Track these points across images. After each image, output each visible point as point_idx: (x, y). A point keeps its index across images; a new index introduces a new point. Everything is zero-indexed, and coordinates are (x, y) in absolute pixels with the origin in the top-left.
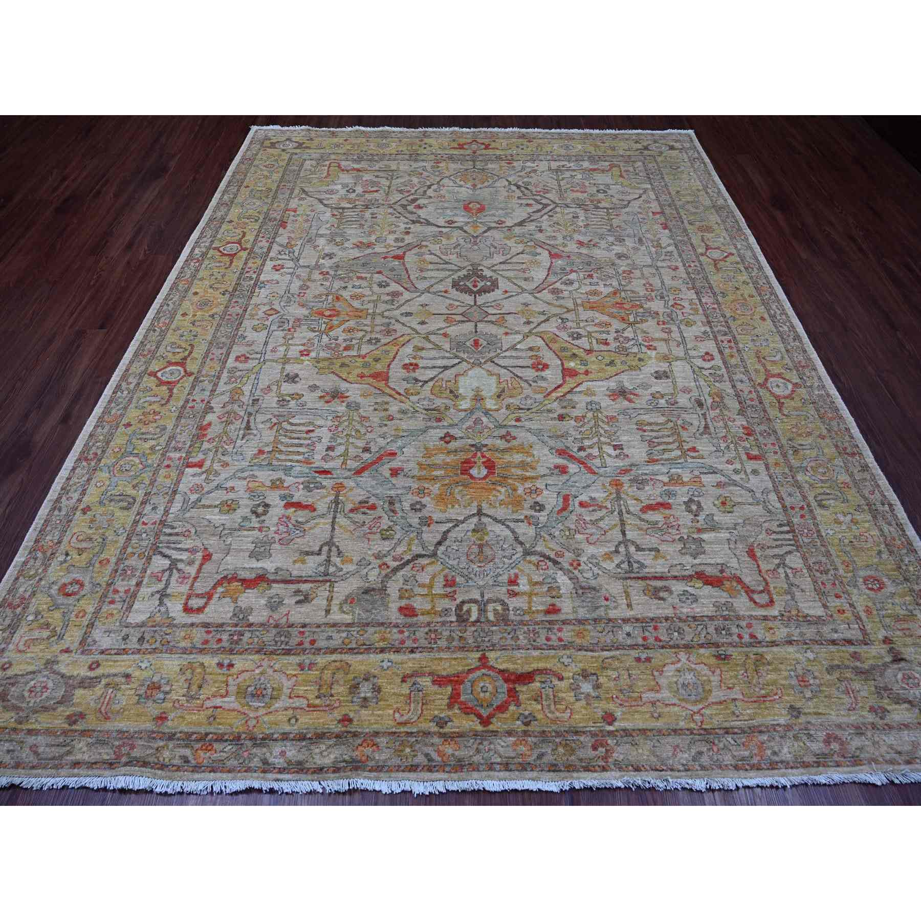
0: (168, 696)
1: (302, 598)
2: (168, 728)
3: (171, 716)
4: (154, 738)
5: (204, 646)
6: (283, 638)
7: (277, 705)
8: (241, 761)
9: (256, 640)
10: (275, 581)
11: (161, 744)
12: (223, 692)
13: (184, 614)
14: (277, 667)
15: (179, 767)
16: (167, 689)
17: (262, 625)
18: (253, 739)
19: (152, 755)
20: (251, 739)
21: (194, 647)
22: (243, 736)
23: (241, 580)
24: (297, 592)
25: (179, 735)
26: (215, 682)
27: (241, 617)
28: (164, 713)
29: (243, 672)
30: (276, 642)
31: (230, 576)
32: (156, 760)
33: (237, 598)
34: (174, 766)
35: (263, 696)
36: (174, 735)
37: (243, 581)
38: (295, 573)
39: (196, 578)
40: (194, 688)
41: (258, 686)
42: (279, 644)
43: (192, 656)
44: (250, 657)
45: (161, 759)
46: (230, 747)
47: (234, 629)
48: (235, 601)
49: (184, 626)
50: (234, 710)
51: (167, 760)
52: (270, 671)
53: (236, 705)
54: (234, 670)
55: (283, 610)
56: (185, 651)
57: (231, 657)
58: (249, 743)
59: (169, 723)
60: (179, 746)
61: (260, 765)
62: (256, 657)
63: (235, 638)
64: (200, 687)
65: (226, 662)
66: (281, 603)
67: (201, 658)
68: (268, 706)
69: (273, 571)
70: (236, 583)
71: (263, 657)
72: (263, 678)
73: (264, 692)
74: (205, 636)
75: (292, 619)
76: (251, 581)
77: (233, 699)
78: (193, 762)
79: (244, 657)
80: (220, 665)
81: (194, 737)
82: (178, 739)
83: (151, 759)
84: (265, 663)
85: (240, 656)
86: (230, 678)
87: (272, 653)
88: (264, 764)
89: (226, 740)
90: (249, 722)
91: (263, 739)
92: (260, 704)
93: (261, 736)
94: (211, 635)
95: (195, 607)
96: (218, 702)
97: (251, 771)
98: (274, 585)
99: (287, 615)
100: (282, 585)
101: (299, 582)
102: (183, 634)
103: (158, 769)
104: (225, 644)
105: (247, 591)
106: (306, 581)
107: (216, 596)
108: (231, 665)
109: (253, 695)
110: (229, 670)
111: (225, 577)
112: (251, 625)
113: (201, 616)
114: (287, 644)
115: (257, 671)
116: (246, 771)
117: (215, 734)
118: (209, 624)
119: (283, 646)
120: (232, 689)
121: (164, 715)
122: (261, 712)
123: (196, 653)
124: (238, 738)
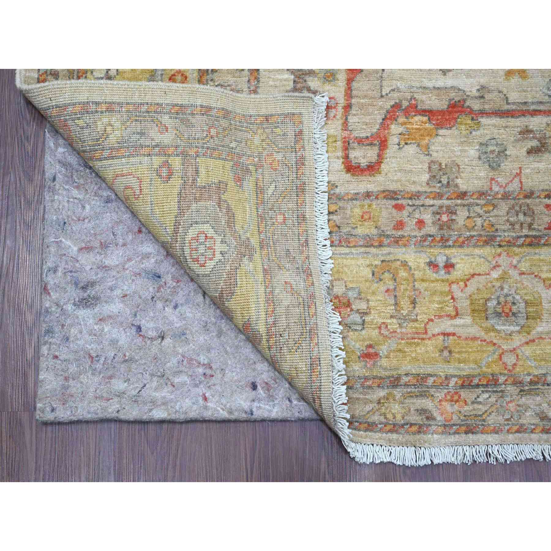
0: (368, 319)
1: (535, 143)
2: (385, 369)
3: (383, 350)
4: (370, 387)
5: (400, 233)
6: (521, 217)
7: (539, 329)
8: (507, 416)
9: (479, 221)
10: (483, 113)
11: (382, 393)
12: (450, 310)
13: (348, 176)
14: (524, 266)
15: (420, 426)
16: (363, 306)
17: (482, 194)
18: (517, 383)
19: (372, 412)
20: (515, 383)
21: (382, 235)
22: (502, 379)
23: (424, 112)
24: (526, 132)
25: (405, 379)
26: (434, 293)
27: (445, 180)
28: (370, 346)
29: (473, 275)
30: (512, 224)
31: (405, 104)
32: (382, 419)
33: (427, 147)
34: (411, 425)
35: (514, 314)
36: (398, 378)
37: (429, 113)
38: (514, 97)
39: (348, 107)
40: (405, 303)
41: (502, 299)
42: (517, 227)
43: (386, 250)
44: (477, 251)
45: (390, 416)
46: (486, 395)
47: (438, 202)
48: (427, 150)
49: (355, 197)
50: (474, 339)
51: (399, 417)
52: (514, 273)
53: (474, 331)
54: (456, 274)
55: (508, 166)
56: (369, 242)
57: (448, 251)
58: (511, 389)
59: (384, 362)
60: (411, 396)
61: (537, 421)
62: (487, 251)
63: (445, 218)
64: (414, 302)
65: (441, 260)
66: (502, 153)
67: (400, 253)
68: (525, 329)
69: (475, 93)
70: (418, 118)
71: (499, 250)
72: (506, 287)
73: (514, 309)
74: (397, 215)
75: (528, 184)
76: (441, 112)
77: (468, 320)
78: (439, 418)
79: (466, 250)
80: (433, 265)
81: (431, 381)
82: (406, 385)
83: (376, 418)
84: (504, 261)
85: (460, 250)
86: (454, 286)
87: (510, 244)
88: (542, 419)
89: (478, 386)
90: (505, 359)
91: (531, 383)
92: (512, 328)
93: (528, 379)
94: (405, 213)
95: (364, 163)
96: (447, 325)
97: (525, 431)
98: (484, 120)
99: (518, 175)
100: (495, 121)
101: (523, 113)
102: (358, 211)
103: (391, 431)
104: (430, 229)
105: (442, 132)
106: (535, 113)
107: (393, 140)
108: (449, 266)
109: (498, 315)
110: (449, 273)
111: (397, 106)
112: (463, 195)
113: (379, 178)
114: (530, 226)
115: (495, 274)
116: (518, 431)
117: (459, 377)
118: (395, 193)
119: (525, 232)
120: (464, 304)
121: (371, 351)
122: (517, 341)
123: (389, 245)
124: (496, 383)
